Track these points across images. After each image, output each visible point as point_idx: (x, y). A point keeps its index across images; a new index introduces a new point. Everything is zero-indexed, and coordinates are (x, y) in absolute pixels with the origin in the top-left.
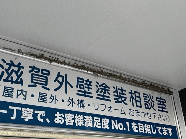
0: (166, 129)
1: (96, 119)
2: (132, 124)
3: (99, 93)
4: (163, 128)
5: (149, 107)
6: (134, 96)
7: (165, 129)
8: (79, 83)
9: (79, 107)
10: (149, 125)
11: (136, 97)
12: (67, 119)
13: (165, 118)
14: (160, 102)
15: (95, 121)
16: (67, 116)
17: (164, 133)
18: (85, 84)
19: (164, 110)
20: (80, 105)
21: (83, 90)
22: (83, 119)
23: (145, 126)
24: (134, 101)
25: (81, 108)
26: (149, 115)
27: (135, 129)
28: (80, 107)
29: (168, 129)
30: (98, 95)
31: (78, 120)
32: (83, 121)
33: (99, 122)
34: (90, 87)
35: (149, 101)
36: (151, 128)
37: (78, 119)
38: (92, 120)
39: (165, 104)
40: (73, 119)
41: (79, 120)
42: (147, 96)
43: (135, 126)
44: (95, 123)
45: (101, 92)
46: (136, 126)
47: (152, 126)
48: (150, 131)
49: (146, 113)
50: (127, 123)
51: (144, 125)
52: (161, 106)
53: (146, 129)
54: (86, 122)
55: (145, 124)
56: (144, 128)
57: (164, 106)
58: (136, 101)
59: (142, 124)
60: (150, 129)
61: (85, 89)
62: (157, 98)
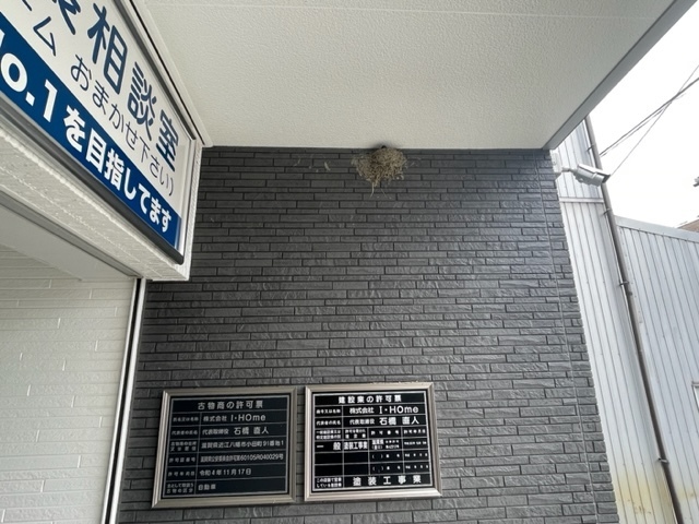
0: (160, 206)
2: (69, 110)
4: (153, 200)
5: (140, 116)
6: (107, 34)
7: (156, 204)
10: (122, 163)
11: (112, 46)
13: (164, 179)
14: (168, 131)
17: (152, 213)
19: (169, 157)
23: (111, 155)
24: (103, 54)
26: (131, 136)
27: (73, 136)
29: (163, 211)
35: (145, 98)
36: (124, 175)
39: (175, 145)
42: (143, 80)
43: (77, 126)
46: (81, 128)
47: (129, 171)
48: (119, 179)
49: (126, 122)
50: (53, 92)
51: (108, 150)
52: (166, 142)
53: (109, 165)
55: (112, 151)
56: (107, 159)
57: (170, 149)
58: (109, 60)
59: (104, 143)
60: (120, 176)
62: (163, 114)
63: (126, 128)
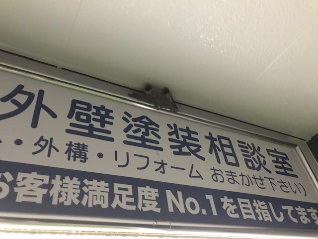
0: (304, 209)
1: (120, 189)
2: (222, 200)
3: (130, 133)
4: (297, 209)
5: (256, 166)
6: (217, 143)
7: (301, 210)
8: (77, 110)
9: (69, 159)
10: (263, 203)
11: (222, 145)
12: (24, 186)
13: (295, 188)
14: (277, 157)
15: (116, 191)
16: (24, 179)
17: (301, 218)
18: (93, 113)
19: (288, 172)
20: (72, 154)
21: (87, 125)
22: (78, 187)
23: (255, 204)
24: (220, 154)
25: (75, 160)
26: (259, 182)
27: (231, 212)
28: (72, 159)
29: (309, 210)
30: (128, 136)
31: (60, 189)
32: (79, 191)
33: (127, 196)
34: (107, 119)
35: (253, 154)
36: (269, 209)
37: (61, 186)
38: (108, 190)
39: (287, 161)
40: (43, 186)
41: (64, 190)
42: (246, 145)
43: (230, 205)
44: (117, 197)
45: (135, 132)
46: (232, 204)
47: (270, 204)
48: (268, 214)
49: (251, 176)
50: (210, 197)
51: (252, 203)
52: (280, 165)
53: (258, 211)
54: (87, 194)
55: (254, 201)
56: (254, 208)
57: (286, 166)
58: (225, 154)
59: (247, 201)
60: (267, 211)
61: (92, 122)
62: (268, 151)
63: (253, 180)
